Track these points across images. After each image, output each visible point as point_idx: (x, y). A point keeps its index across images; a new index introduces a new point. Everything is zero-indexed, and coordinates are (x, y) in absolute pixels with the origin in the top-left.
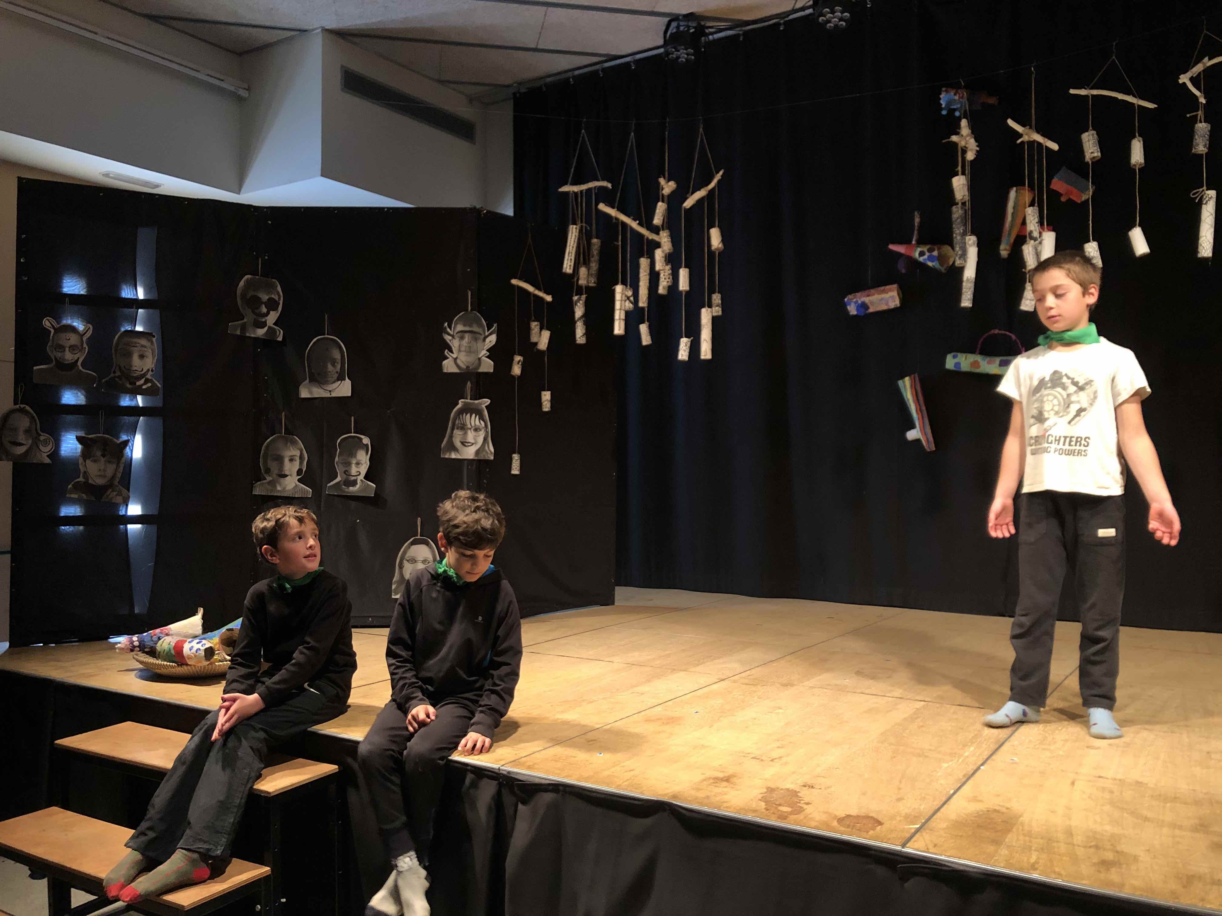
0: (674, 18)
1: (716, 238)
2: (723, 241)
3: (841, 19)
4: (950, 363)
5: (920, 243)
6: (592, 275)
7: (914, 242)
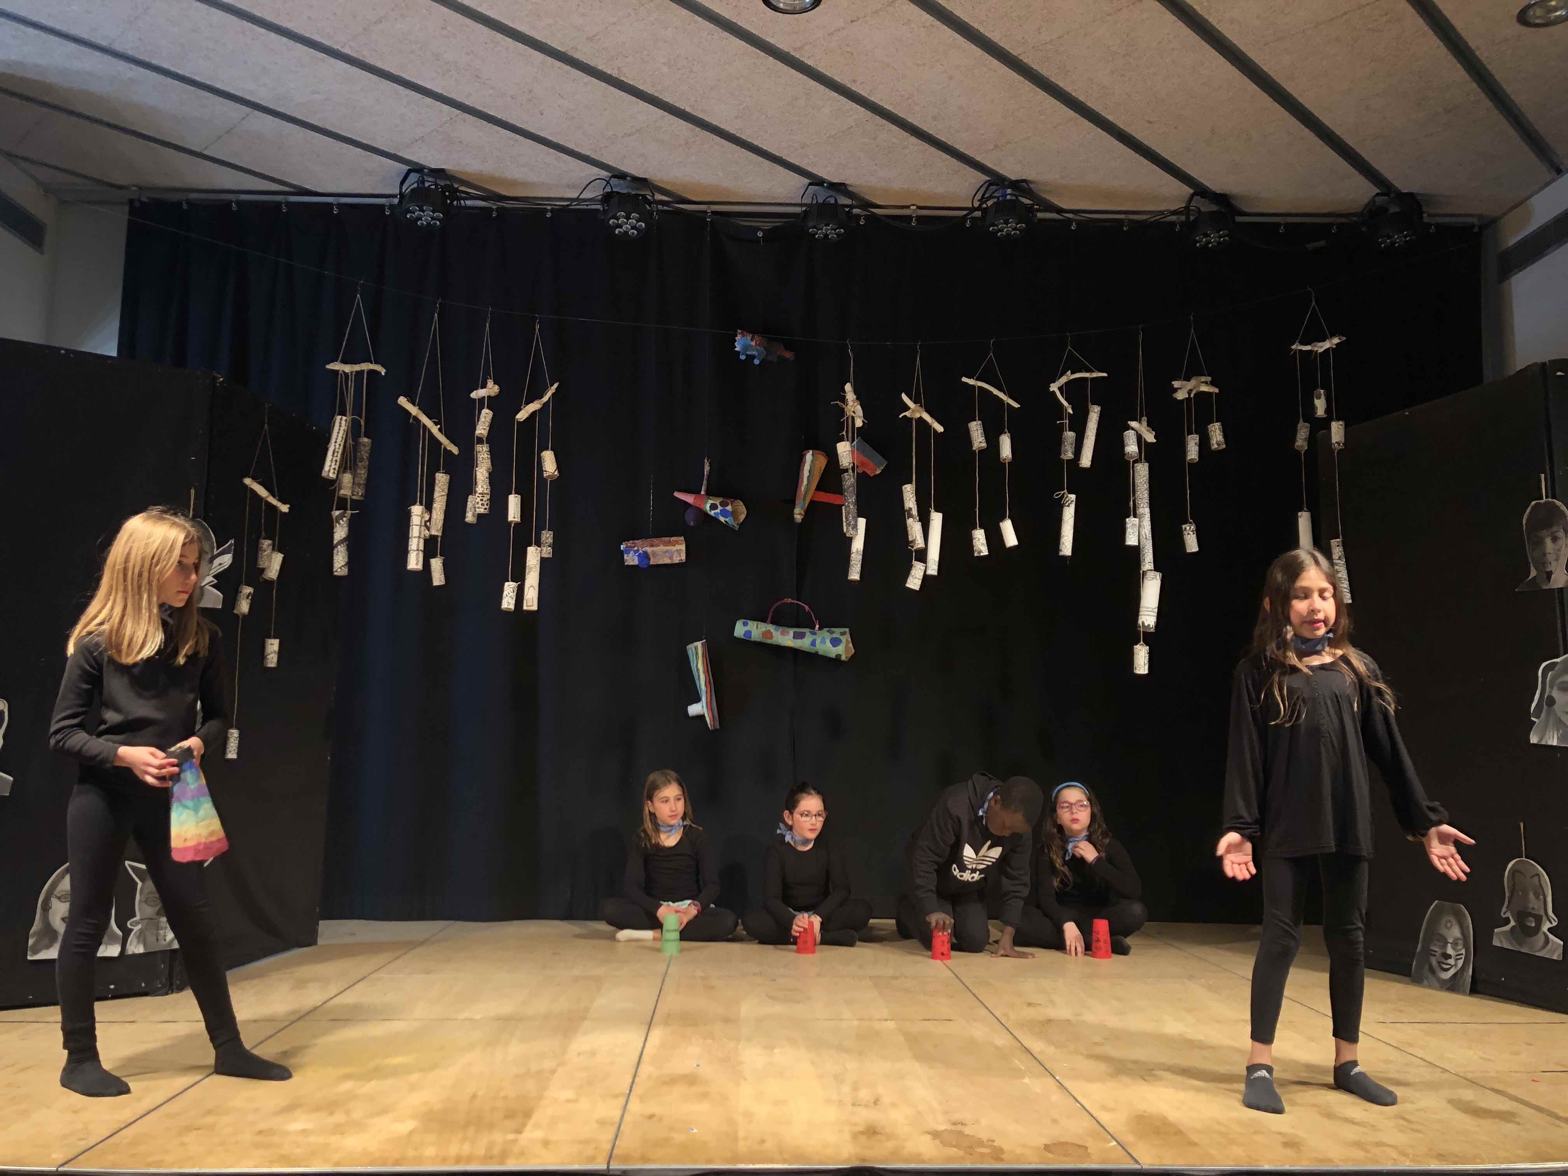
0: (417, 168)
1: (549, 463)
2: (559, 468)
3: (633, 228)
4: (740, 630)
5: (710, 493)
6: (359, 485)
7: (702, 493)
